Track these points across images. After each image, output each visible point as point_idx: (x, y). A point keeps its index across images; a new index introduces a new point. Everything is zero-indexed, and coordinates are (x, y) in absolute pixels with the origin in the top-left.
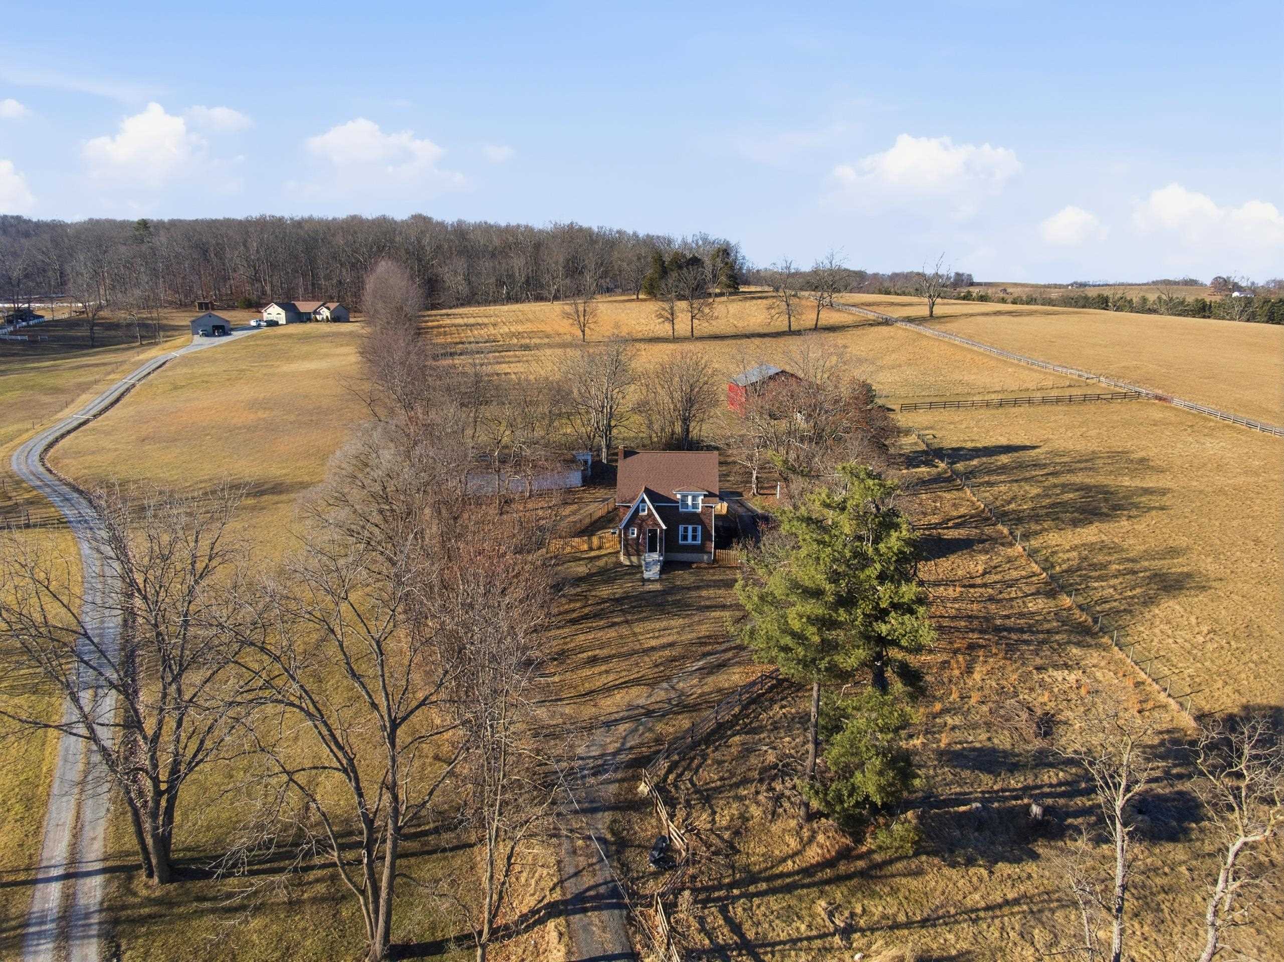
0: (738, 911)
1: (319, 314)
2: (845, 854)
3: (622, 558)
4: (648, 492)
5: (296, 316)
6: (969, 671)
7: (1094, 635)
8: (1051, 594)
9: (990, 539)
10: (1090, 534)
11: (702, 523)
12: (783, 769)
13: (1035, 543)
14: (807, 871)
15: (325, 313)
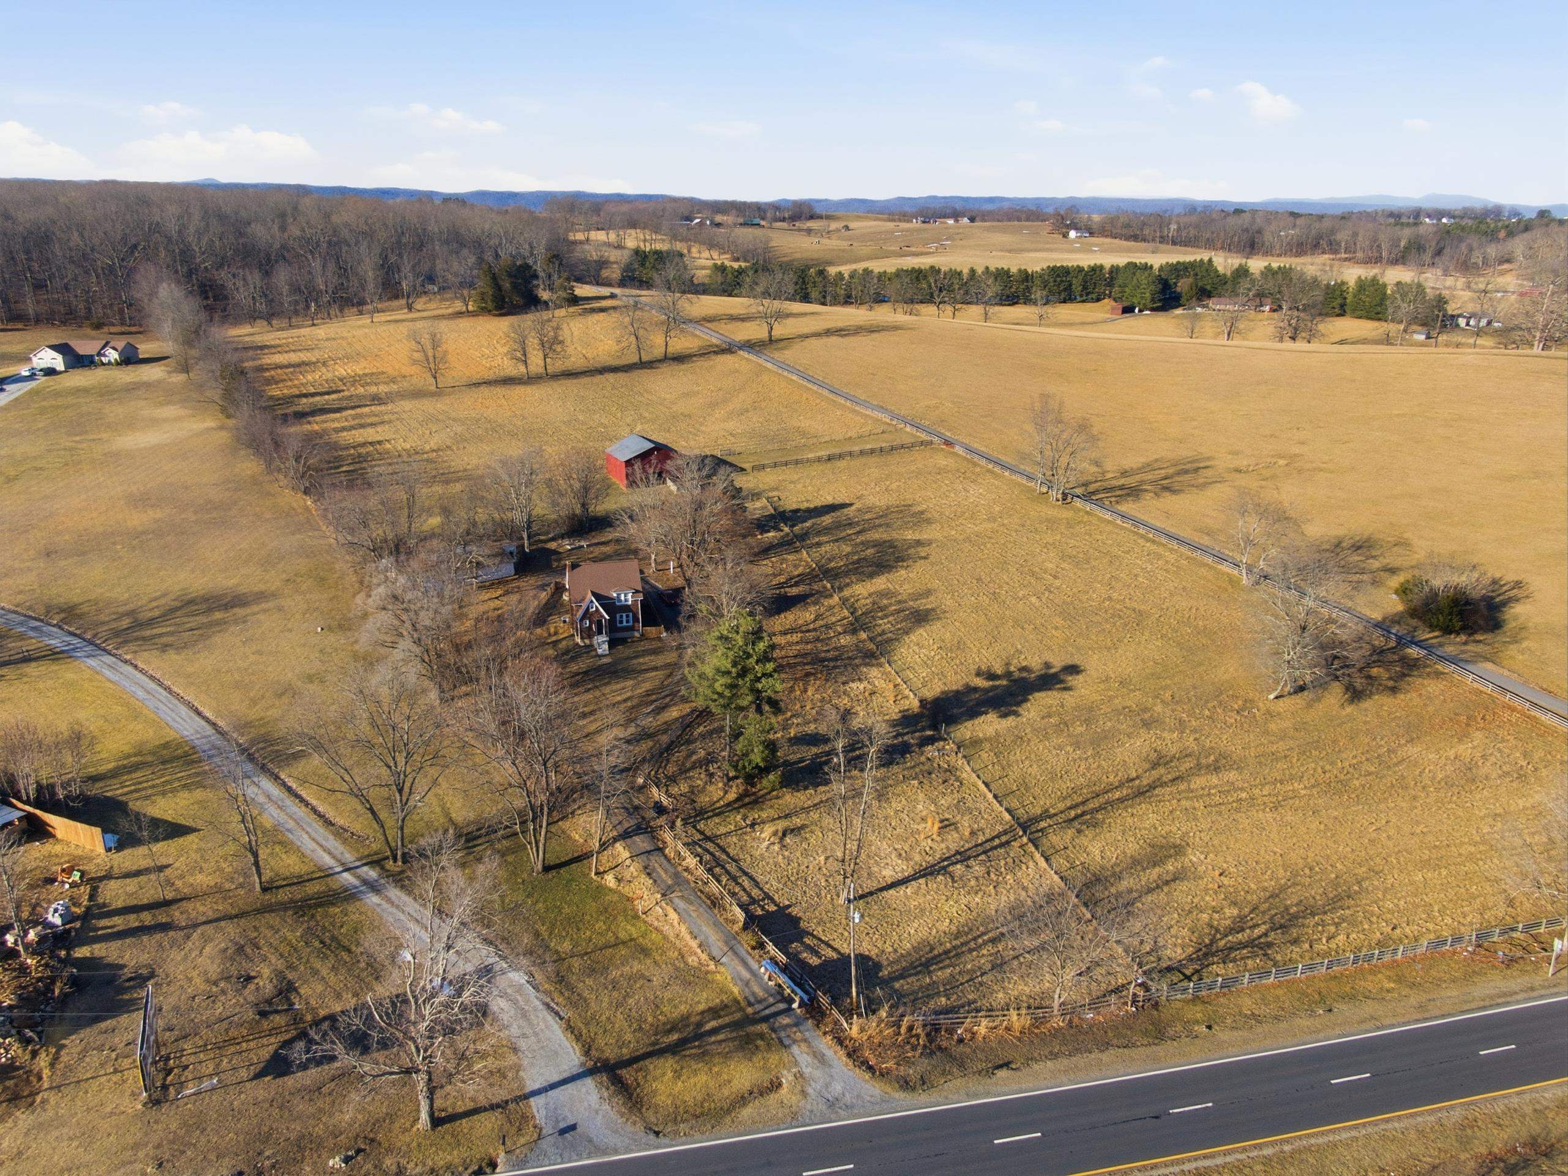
0: (701, 826)
1: (104, 355)
2: (746, 794)
3: (578, 640)
4: (594, 594)
5: (77, 361)
6: (806, 691)
7: (877, 658)
8: (854, 632)
9: (818, 592)
10: (880, 583)
11: (631, 611)
12: (710, 759)
13: (846, 593)
14: (729, 804)
15: (113, 355)
